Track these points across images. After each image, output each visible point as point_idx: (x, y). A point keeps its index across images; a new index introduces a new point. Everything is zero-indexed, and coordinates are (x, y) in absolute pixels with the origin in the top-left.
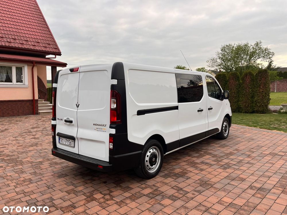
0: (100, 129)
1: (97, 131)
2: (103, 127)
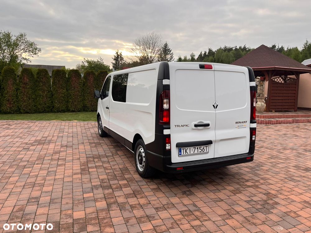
0: (241, 126)
1: (238, 128)
2: (244, 124)
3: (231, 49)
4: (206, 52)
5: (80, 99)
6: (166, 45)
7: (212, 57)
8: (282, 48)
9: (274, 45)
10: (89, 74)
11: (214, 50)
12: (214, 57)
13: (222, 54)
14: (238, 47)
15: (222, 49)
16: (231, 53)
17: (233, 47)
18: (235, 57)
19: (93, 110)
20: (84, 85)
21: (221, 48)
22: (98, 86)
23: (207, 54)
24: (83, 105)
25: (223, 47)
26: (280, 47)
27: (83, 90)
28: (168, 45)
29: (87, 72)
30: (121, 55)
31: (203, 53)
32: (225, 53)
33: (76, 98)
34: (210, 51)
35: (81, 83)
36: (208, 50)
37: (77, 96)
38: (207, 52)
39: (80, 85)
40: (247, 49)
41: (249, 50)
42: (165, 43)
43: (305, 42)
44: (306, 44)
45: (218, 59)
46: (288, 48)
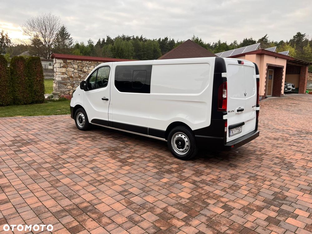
1: (253, 111)
2: (254, 108)
3: (129, 39)
4: (104, 39)
5: (9, 90)
6: (63, 29)
7: (111, 45)
8: (173, 40)
9: (167, 38)
10: (18, 61)
11: (113, 38)
12: (113, 45)
13: (122, 43)
14: (135, 37)
15: (121, 38)
16: (130, 42)
17: (131, 36)
18: (133, 46)
19: (26, 103)
20: (12, 73)
21: (119, 36)
22: (31, 74)
23: (105, 41)
24: (12, 97)
25: (121, 35)
26: (171, 40)
27: (12, 79)
28: (66, 29)
29: (14, 58)
30: (7, 36)
31: (101, 40)
32: (124, 42)
33: (3, 89)
34: (109, 38)
35: (9, 71)
36: (107, 38)
37: (4, 87)
38: (106, 39)
39: (7, 73)
40: (144, 40)
41: (146, 40)
42: (62, 26)
43: (193, 37)
44: (194, 38)
45: (118, 47)
46: (177, 41)
